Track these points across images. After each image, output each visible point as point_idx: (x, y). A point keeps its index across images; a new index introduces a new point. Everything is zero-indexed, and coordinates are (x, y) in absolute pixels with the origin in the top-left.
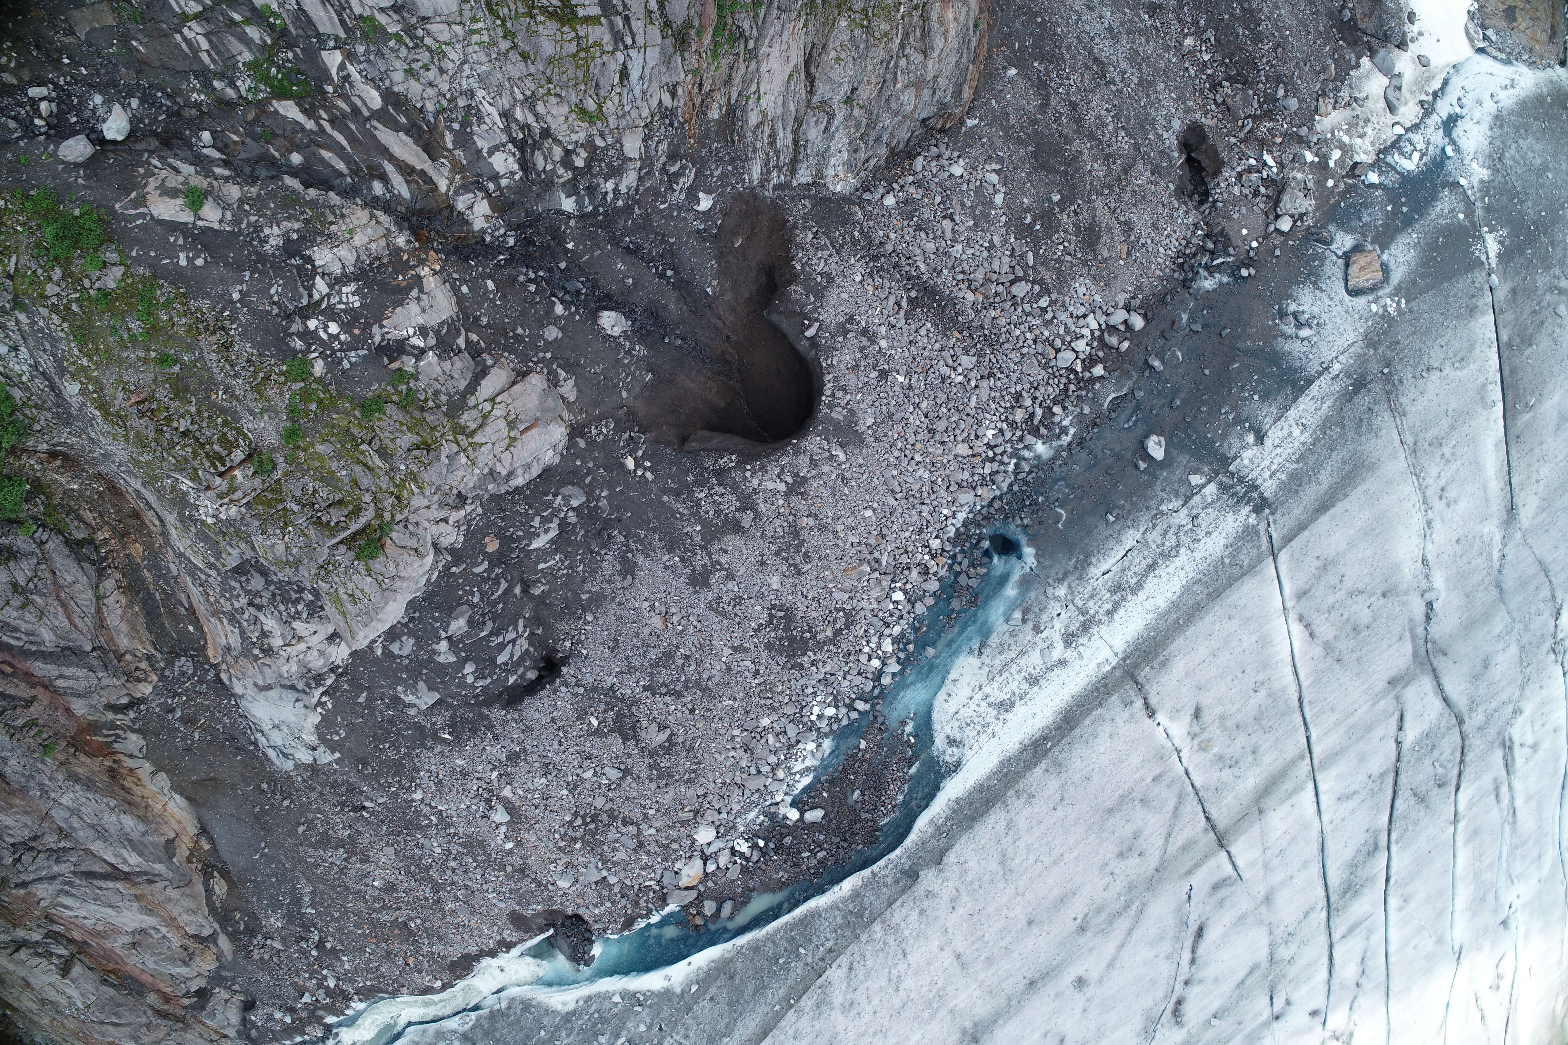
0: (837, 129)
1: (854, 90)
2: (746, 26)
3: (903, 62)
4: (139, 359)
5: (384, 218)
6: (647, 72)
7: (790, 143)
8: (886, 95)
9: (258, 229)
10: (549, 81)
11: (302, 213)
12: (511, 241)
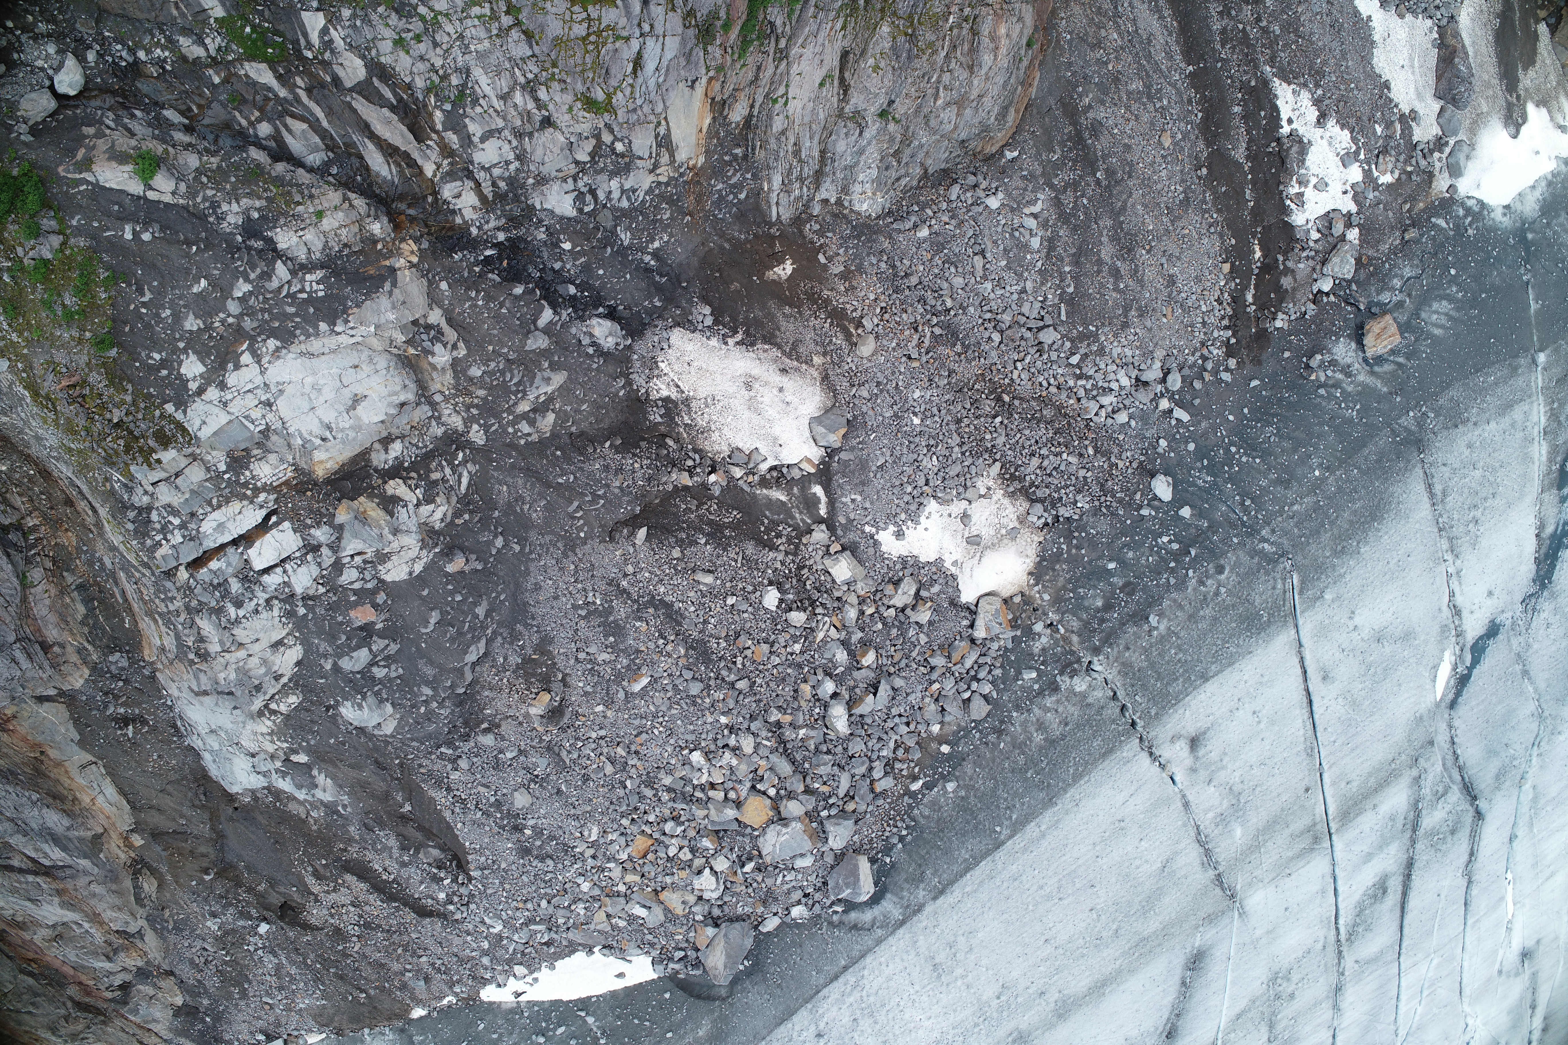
0: (869, 143)
1: (891, 102)
2: (779, 23)
3: (946, 77)
4: (72, 338)
5: (360, 202)
6: (665, 63)
7: (816, 154)
8: (926, 110)
9: (215, 205)
10: (554, 65)
11: (265, 190)
12: (501, 237)
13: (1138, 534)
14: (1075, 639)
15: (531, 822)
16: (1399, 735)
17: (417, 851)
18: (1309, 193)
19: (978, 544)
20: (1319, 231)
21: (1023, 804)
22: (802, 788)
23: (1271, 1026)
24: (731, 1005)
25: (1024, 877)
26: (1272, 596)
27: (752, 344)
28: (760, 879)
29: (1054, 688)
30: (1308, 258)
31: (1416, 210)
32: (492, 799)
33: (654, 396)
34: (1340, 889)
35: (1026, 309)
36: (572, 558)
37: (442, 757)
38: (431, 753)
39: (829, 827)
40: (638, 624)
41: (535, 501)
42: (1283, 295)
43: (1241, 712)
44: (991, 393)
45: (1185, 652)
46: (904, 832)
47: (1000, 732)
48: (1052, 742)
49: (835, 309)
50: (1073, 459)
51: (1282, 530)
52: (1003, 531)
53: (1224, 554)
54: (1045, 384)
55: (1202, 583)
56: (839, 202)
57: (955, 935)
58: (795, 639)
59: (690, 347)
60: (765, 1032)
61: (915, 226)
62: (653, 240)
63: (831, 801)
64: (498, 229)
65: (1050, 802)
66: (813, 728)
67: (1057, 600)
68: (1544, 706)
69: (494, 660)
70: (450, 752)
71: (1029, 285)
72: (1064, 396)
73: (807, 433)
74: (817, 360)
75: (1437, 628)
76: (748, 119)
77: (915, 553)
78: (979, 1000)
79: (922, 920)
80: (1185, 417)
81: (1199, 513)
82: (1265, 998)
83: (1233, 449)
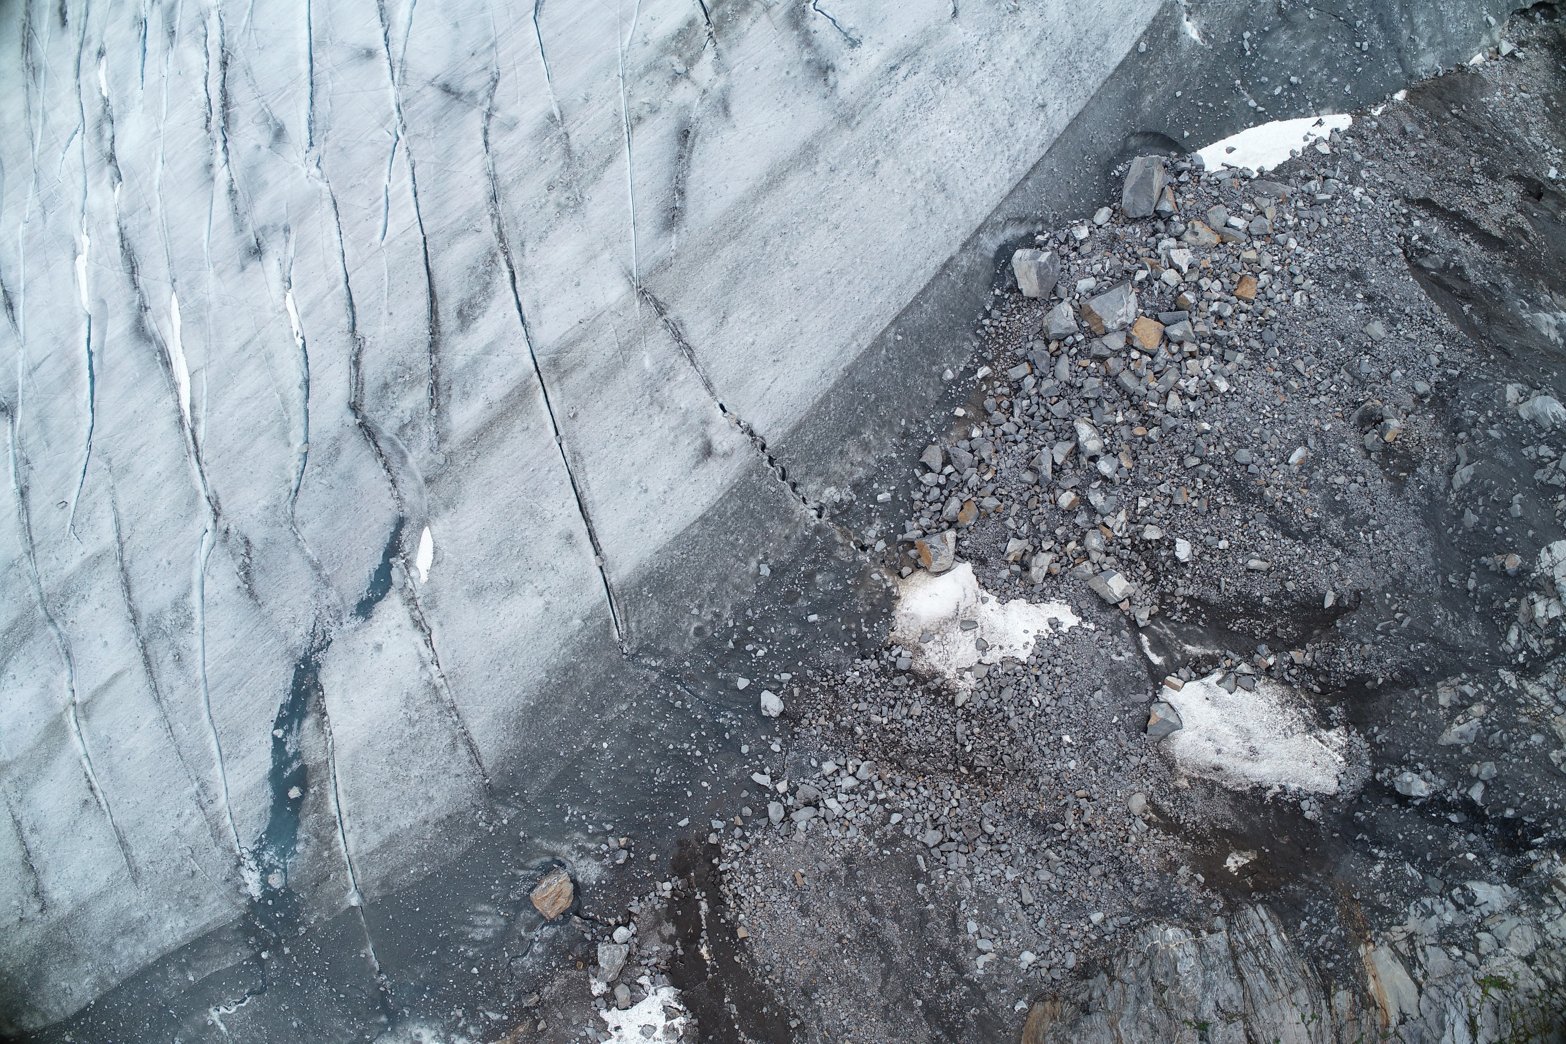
0: (1203, 996)
7: (1248, 976)
12: (1532, 855)
13: (789, 653)
14: (839, 539)
15: (1359, 306)
16: (472, 487)
17: (1446, 266)
18: (660, 1021)
19: (963, 622)
20: (642, 986)
21: (877, 366)
22: (1111, 361)
23: (568, 151)
24: (1125, 129)
25: (868, 291)
26: (641, 613)
27: (1254, 789)
28: (1126, 263)
29: (857, 487)
30: (649, 957)
31: (527, 1024)
32: (1399, 326)
33: (1341, 730)
34: (516, 311)
35: (963, 859)
36: (1395, 573)
37: (1455, 366)
38: (1466, 368)
39: (1073, 323)
40: (1316, 515)
41: (1444, 624)
42: (670, 915)
43: (661, 490)
44: (981, 774)
45: (728, 543)
46: (987, 322)
47: (906, 435)
48: (854, 432)
49: (1176, 833)
50: (876, 719)
51: (637, 682)
52: (937, 638)
53: (697, 648)
54: (921, 789)
55: (717, 615)
56: (1197, 933)
57: (928, 223)
58: (1147, 512)
59: (1318, 779)
60: (1092, 105)
61: (1104, 921)
62: (1384, 871)
63: (1074, 351)
64: (1536, 861)
65: (851, 371)
66: (1108, 423)
67: (862, 574)
68: (290, 535)
69: (1442, 468)
70: (1449, 371)
71: (967, 884)
72: (898, 781)
73: (1182, 713)
74: (1184, 783)
75: (442, 605)
76: (1328, 997)
77: (1032, 607)
78: (896, 157)
79: (961, 235)
80: (757, 777)
81: (727, 684)
82: (583, 183)
83: (698, 753)
